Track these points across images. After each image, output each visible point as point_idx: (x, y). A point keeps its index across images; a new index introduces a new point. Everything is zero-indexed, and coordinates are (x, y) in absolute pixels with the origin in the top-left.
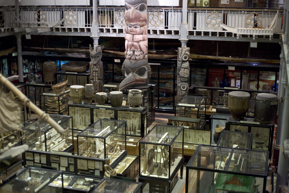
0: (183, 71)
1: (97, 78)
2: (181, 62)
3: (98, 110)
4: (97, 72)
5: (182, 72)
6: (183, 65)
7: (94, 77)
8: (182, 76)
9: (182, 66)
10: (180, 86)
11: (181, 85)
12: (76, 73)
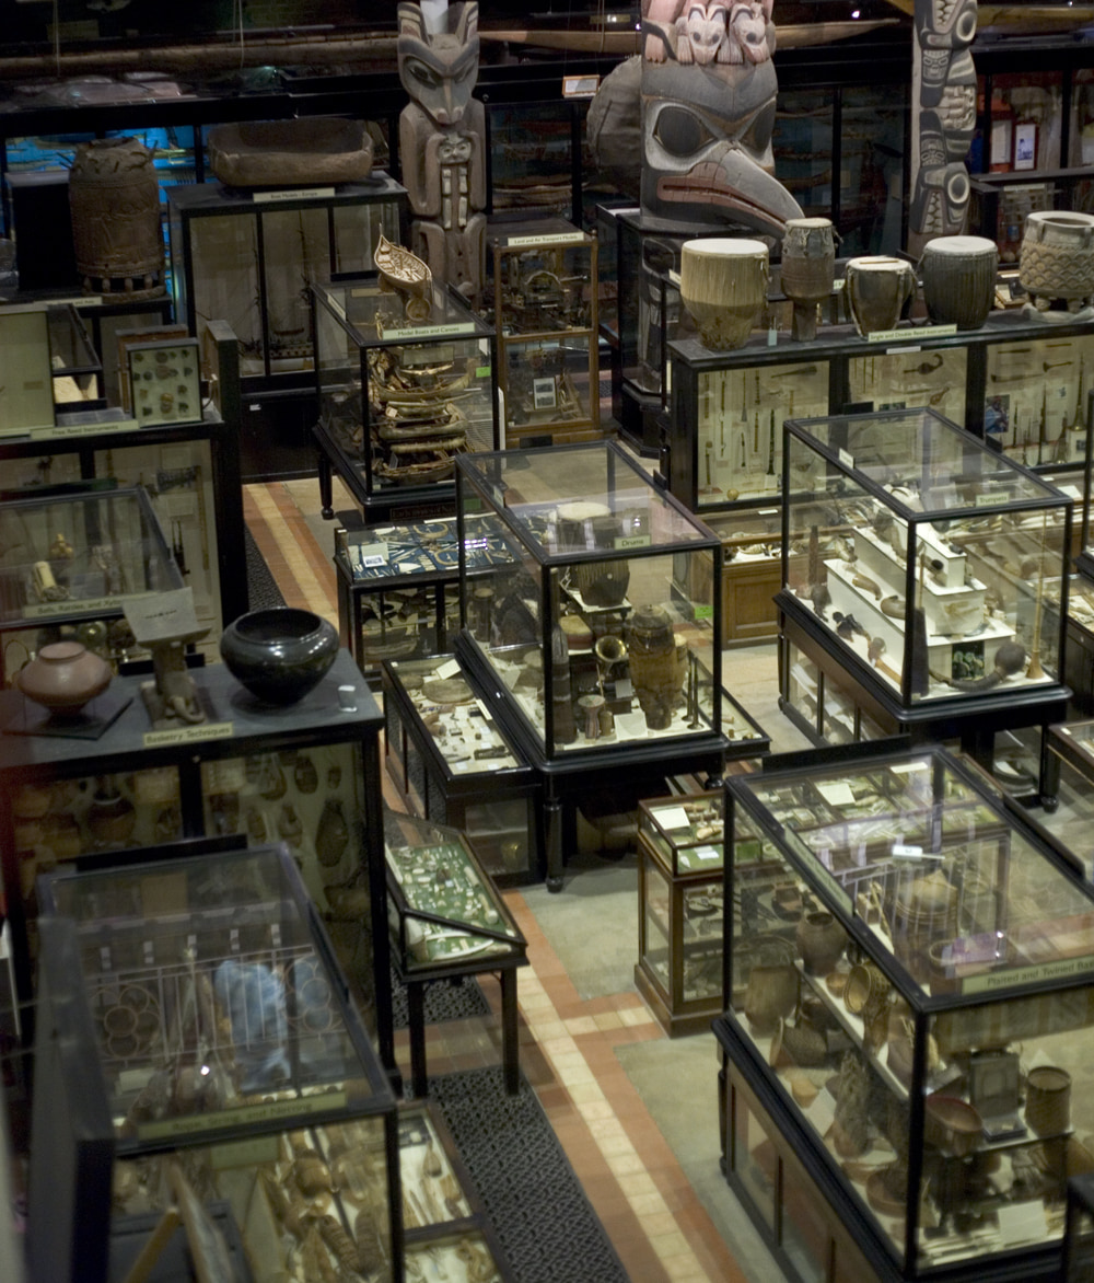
0: (956, 101)
1: (463, 207)
2: (947, 52)
3: (878, 359)
4: (464, 170)
5: (951, 107)
6: (955, 66)
7: (448, 201)
8: (950, 126)
9: (952, 76)
10: (941, 183)
11: (947, 178)
12: (329, 193)
